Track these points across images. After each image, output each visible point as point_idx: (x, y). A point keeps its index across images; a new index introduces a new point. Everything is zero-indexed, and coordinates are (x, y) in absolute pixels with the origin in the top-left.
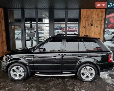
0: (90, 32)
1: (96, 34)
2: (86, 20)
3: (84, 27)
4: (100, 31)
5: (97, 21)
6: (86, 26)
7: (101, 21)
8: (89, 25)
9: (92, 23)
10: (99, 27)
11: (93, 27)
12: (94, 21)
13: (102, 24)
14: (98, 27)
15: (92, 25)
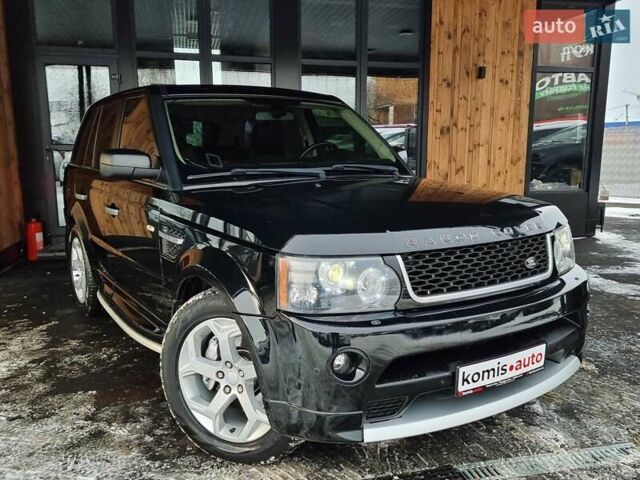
0: (474, 109)
1: (499, 120)
2: (456, 49)
3: (449, 85)
4: (518, 104)
5: (503, 53)
6: (454, 75)
7: (521, 54)
8: (468, 74)
9: (481, 64)
10: (513, 84)
11: (486, 83)
12: (489, 57)
13: (522, 73)
14: (507, 82)
15: (481, 73)
